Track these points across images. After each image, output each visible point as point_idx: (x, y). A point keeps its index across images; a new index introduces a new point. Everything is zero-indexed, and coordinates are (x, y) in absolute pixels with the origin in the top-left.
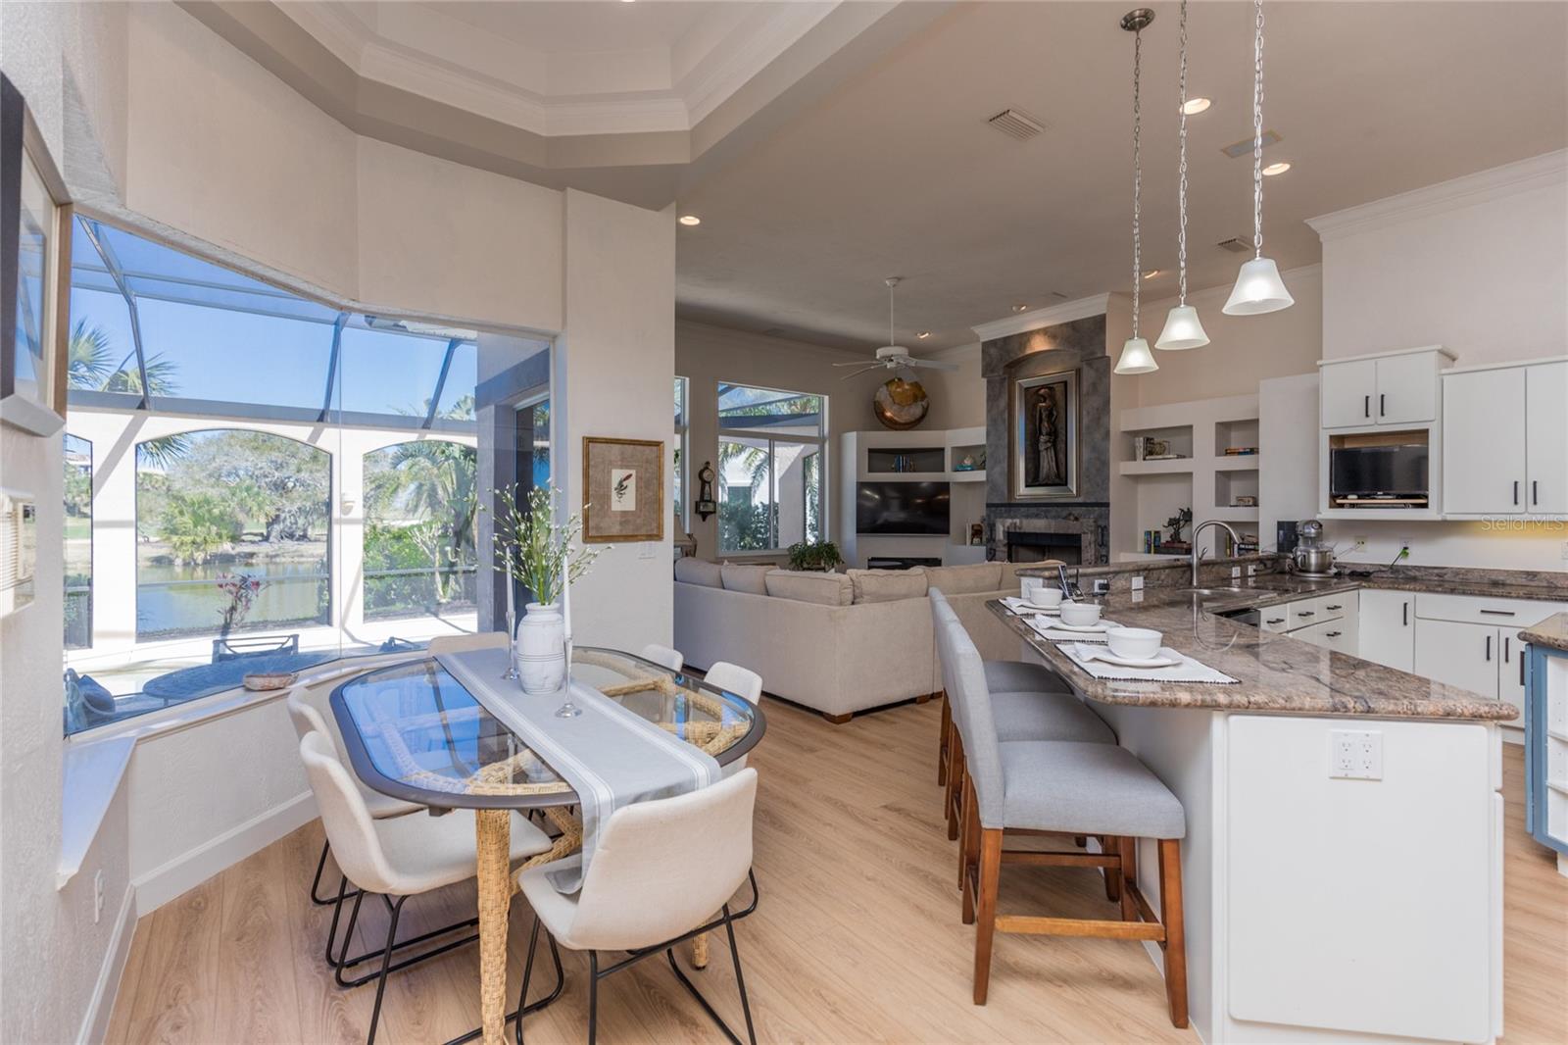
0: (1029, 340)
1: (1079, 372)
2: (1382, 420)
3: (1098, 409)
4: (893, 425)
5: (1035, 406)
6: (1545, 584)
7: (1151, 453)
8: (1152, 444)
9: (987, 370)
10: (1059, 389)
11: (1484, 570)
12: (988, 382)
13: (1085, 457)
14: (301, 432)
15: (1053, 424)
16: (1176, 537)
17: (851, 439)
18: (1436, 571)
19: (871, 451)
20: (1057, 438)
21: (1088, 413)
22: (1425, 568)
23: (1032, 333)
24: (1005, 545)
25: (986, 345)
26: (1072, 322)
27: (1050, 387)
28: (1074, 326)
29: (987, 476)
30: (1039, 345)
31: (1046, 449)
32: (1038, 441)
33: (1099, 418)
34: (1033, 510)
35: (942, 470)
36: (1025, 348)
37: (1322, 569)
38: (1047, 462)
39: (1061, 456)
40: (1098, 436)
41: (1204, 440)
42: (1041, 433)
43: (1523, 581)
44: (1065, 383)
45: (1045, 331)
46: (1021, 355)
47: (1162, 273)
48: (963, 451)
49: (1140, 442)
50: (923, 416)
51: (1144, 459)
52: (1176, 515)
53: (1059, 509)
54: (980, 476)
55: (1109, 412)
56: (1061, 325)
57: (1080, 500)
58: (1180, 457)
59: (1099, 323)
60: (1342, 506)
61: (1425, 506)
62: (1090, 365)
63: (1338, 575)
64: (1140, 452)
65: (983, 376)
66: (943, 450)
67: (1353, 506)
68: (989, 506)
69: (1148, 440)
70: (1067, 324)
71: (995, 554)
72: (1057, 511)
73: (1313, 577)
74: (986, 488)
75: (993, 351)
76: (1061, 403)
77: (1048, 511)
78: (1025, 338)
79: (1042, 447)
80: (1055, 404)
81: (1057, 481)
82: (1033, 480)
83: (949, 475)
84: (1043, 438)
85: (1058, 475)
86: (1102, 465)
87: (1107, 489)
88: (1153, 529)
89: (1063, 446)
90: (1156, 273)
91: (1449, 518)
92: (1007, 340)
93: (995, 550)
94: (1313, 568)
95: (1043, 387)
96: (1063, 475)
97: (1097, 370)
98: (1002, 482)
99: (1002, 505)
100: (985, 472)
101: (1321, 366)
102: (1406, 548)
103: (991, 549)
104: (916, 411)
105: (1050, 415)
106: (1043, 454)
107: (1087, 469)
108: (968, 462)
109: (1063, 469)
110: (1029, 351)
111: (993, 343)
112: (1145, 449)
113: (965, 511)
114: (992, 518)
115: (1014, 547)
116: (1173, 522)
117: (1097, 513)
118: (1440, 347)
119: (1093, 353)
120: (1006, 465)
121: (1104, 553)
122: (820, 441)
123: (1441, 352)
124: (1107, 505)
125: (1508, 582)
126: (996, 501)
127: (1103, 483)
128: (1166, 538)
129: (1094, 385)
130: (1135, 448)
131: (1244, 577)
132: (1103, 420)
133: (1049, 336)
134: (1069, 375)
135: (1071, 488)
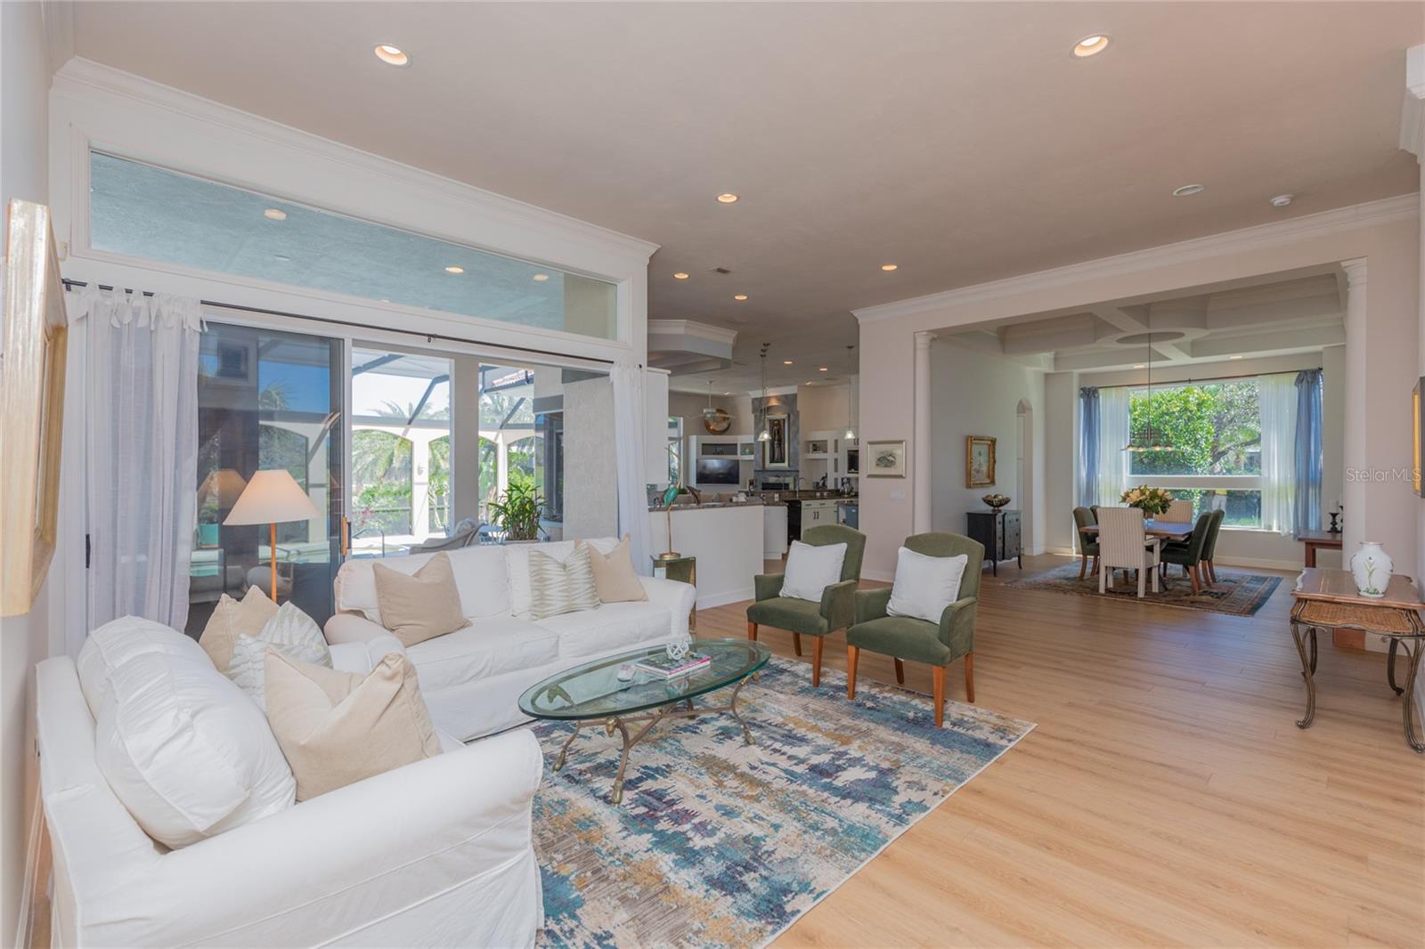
0: (770, 400)
1: (789, 416)
3: (795, 431)
4: (714, 432)
5: (773, 429)
7: (814, 450)
8: (815, 447)
9: (754, 411)
12: (755, 416)
13: (791, 451)
14: (398, 431)
15: (779, 436)
16: (824, 484)
17: (693, 439)
19: (703, 444)
20: (781, 442)
23: (771, 397)
24: (761, 488)
25: (754, 400)
26: (786, 395)
27: (778, 421)
28: (786, 397)
29: (755, 458)
30: (774, 403)
31: (777, 446)
32: (774, 443)
33: (795, 435)
35: (736, 454)
36: (768, 403)
38: (778, 452)
39: (783, 450)
40: (795, 442)
42: (775, 440)
45: (776, 397)
46: (767, 406)
48: (745, 446)
49: (811, 446)
50: (728, 428)
51: (812, 453)
52: (824, 475)
54: (752, 457)
55: (799, 432)
56: (781, 396)
58: (823, 452)
59: (795, 396)
60: (850, 473)
64: (811, 450)
65: (753, 412)
66: (736, 445)
68: (755, 471)
69: (814, 445)
70: (783, 396)
73: (846, 496)
74: (754, 463)
78: (768, 399)
79: (775, 446)
80: (780, 428)
81: (781, 460)
82: (772, 461)
83: (739, 457)
84: (776, 442)
85: (782, 458)
86: (796, 454)
87: (798, 465)
89: (783, 446)
92: (761, 399)
94: (846, 493)
95: (776, 420)
97: (795, 416)
98: (761, 460)
100: (754, 456)
104: (725, 425)
105: (778, 432)
106: (776, 448)
108: (747, 451)
109: (783, 455)
110: (770, 405)
111: (756, 399)
112: (812, 448)
113: (746, 474)
114: (757, 476)
116: (823, 478)
117: (794, 473)
119: (793, 409)
122: (678, 439)
124: (798, 471)
126: (758, 469)
127: (797, 462)
128: (821, 484)
129: (794, 421)
130: (809, 447)
131: (822, 495)
132: (797, 436)
133: (777, 400)
134: (785, 416)
135: (786, 464)
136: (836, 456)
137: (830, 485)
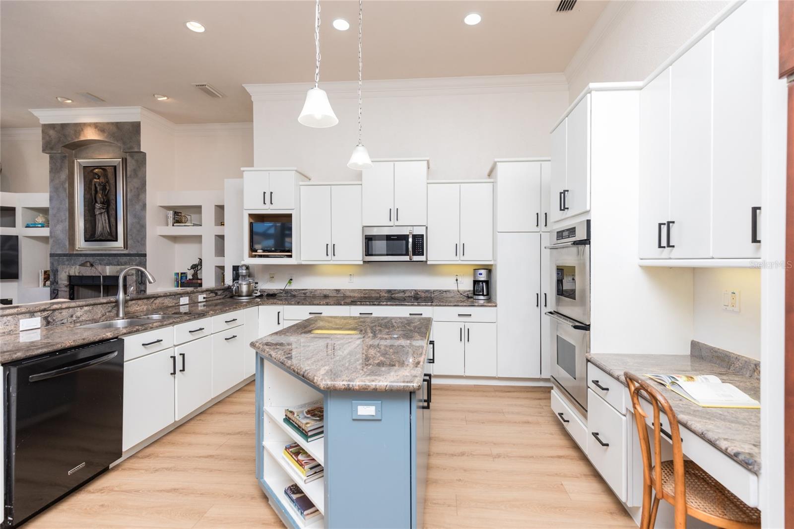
0: (82, 130)
1: (125, 161)
2: (272, 207)
3: (137, 188)
5: (91, 181)
6: (342, 295)
7: (178, 222)
8: (179, 215)
9: (48, 147)
10: (110, 171)
11: (321, 290)
12: (51, 158)
13: (130, 220)
15: (106, 195)
16: (195, 275)
18: (303, 291)
20: (109, 205)
21: (131, 190)
22: (299, 290)
23: (85, 124)
24: (66, 286)
25: (47, 128)
26: (117, 123)
27: (103, 168)
28: (118, 125)
29: (51, 232)
30: (90, 135)
31: (101, 213)
32: (94, 208)
33: (139, 195)
34: (90, 259)
35: (13, 226)
36: (80, 135)
37: (249, 294)
38: (102, 223)
39: (113, 220)
40: (138, 207)
41: (208, 215)
42: (96, 202)
43: (335, 294)
44: (115, 167)
45: (96, 126)
46: (76, 140)
47: (170, 100)
48: (31, 211)
49: (171, 214)
51: (173, 225)
52: (196, 262)
53: (110, 258)
54: (45, 232)
55: (145, 191)
56: (108, 123)
57: (126, 252)
58: (195, 225)
59: (136, 127)
60: (255, 256)
61: (290, 256)
62: (132, 157)
63: (260, 296)
64: (171, 221)
65: (44, 151)
66: (14, 209)
67: (261, 256)
68: (52, 255)
69: (176, 213)
70: (112, 123)
71: (57, 294)
72: (108, 260)
73: (244, 299)
74: (50, 242)
75: (52, 132)
76: (112, 181)
78: (79, 127)
79: (97, 213)
80: (107, 181)
81: (109, 238)
82: (90, 236)
83: (19, 230)
84: (98, 206)
85: (110, 234)
86: (141, 228)
87: (144, 244)
88: (180, 271)
89: (114, 212)
90: (166, 98)
91: (304, 263)
92: (64, 126)
93: (58, 290)
94: (244, 294)
95: (97, 167)
96: (114, 234)
97: (137, 161)
98: (63, 237)
99: (65, 255)
100: (49, 228)
101: (244, 171)
102: (291, 280)
103: (54, 290)
105: (103, 189)
106: (98, 217)
107: (131, 230)
108: (37, 220)
109: (114, 229)
110: (82, 138)
111: (52, 126)
112: (174, 219)
114: (55, 266)
115: (76, 288)
116: (194, 267)
117: (138, 261)
118: (296, 169)
119: (131, 148)
120: (67, 224)
121: (143, 289)
123: (296, 171)
124: (145, 255)
125: (330, 295)
126: (59, 252)
127: (142, 240)
128: (190, 277)
129: (135, 171)
130: (167, 218)
131: (194, 303)
132: (141, 196)
133: (98, 130)
134: (117, 161)
135: (120, 243)
136: (219, 230)
137: (209, 280)
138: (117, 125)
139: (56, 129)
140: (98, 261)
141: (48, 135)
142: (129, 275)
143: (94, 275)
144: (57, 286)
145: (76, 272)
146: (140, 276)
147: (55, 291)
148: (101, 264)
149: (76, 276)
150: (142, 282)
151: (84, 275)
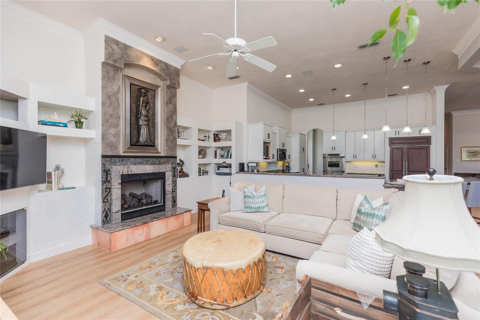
3: (171, 111)
9: (111, 58)
10: (151, 93)
15: (147, 111)
16: (181, 170)
24: (119, 184)
25: (110, 40)
26: (166, 63)
27: (146, 90)
30: (149, 64)
31: (145, 125)
34: (139, 160)
38: (145, 133)
39: (152, 130)
42: (141, 114)
44: (154, 91)
53: (154, 160)
56: (160, 61)
57: (163, 155)
58: (188, 139)
62: (169, 89)
68: (103, 157)
70: (163, 62)
72: (152, 160)
75: (115, 47)
77: (149, 160)
79: (141, 123)
80: (148, 100)
83: (37, 126)
85: (150, 141)
86: (174, 138)
87: (176, 150)
89: (153, 125)
93: (110, 188)
95: (143, 88)
96: (153, 141)
97: (171, 93)
99: (117, 157)
105: (146, 106)
107: (167, 140)
109: (153, 138)
111: (116, 42)
114: (107, 165)
116: (180, 165)
117: (172, 161)
124: (176, 157)
127: (174, 147)
129: (170, 99)
132: (174, 118)
133: (154, 63)
138: (166, 64)
139: (119, 46)
140: (145, 162)
141: (111, 47)
142: (167, 171)
143: (144, 173)
144: (109, 184)
145: (129, 171)
146: (173, 171)
147: (107, 190)
148: (147, 164)
149: (128, 175)
150: (174, 176)
151: (136, 173)
